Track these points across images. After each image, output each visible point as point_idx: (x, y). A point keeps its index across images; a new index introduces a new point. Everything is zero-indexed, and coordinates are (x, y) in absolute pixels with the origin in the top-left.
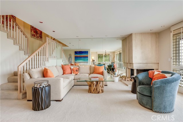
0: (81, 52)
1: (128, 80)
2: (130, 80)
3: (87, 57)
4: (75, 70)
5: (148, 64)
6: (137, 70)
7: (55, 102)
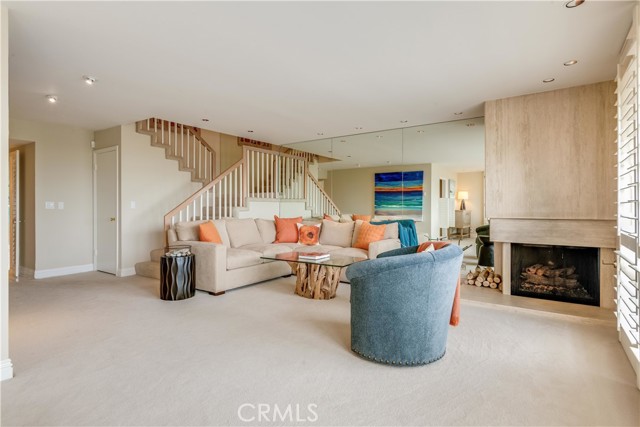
0: (395, 177)
1: (486, 284)
2: (493, 285)
3: (420, 193)
4: (306, 233)
5: (560, 223)
6: (514, 246)
7: (208, 295)
